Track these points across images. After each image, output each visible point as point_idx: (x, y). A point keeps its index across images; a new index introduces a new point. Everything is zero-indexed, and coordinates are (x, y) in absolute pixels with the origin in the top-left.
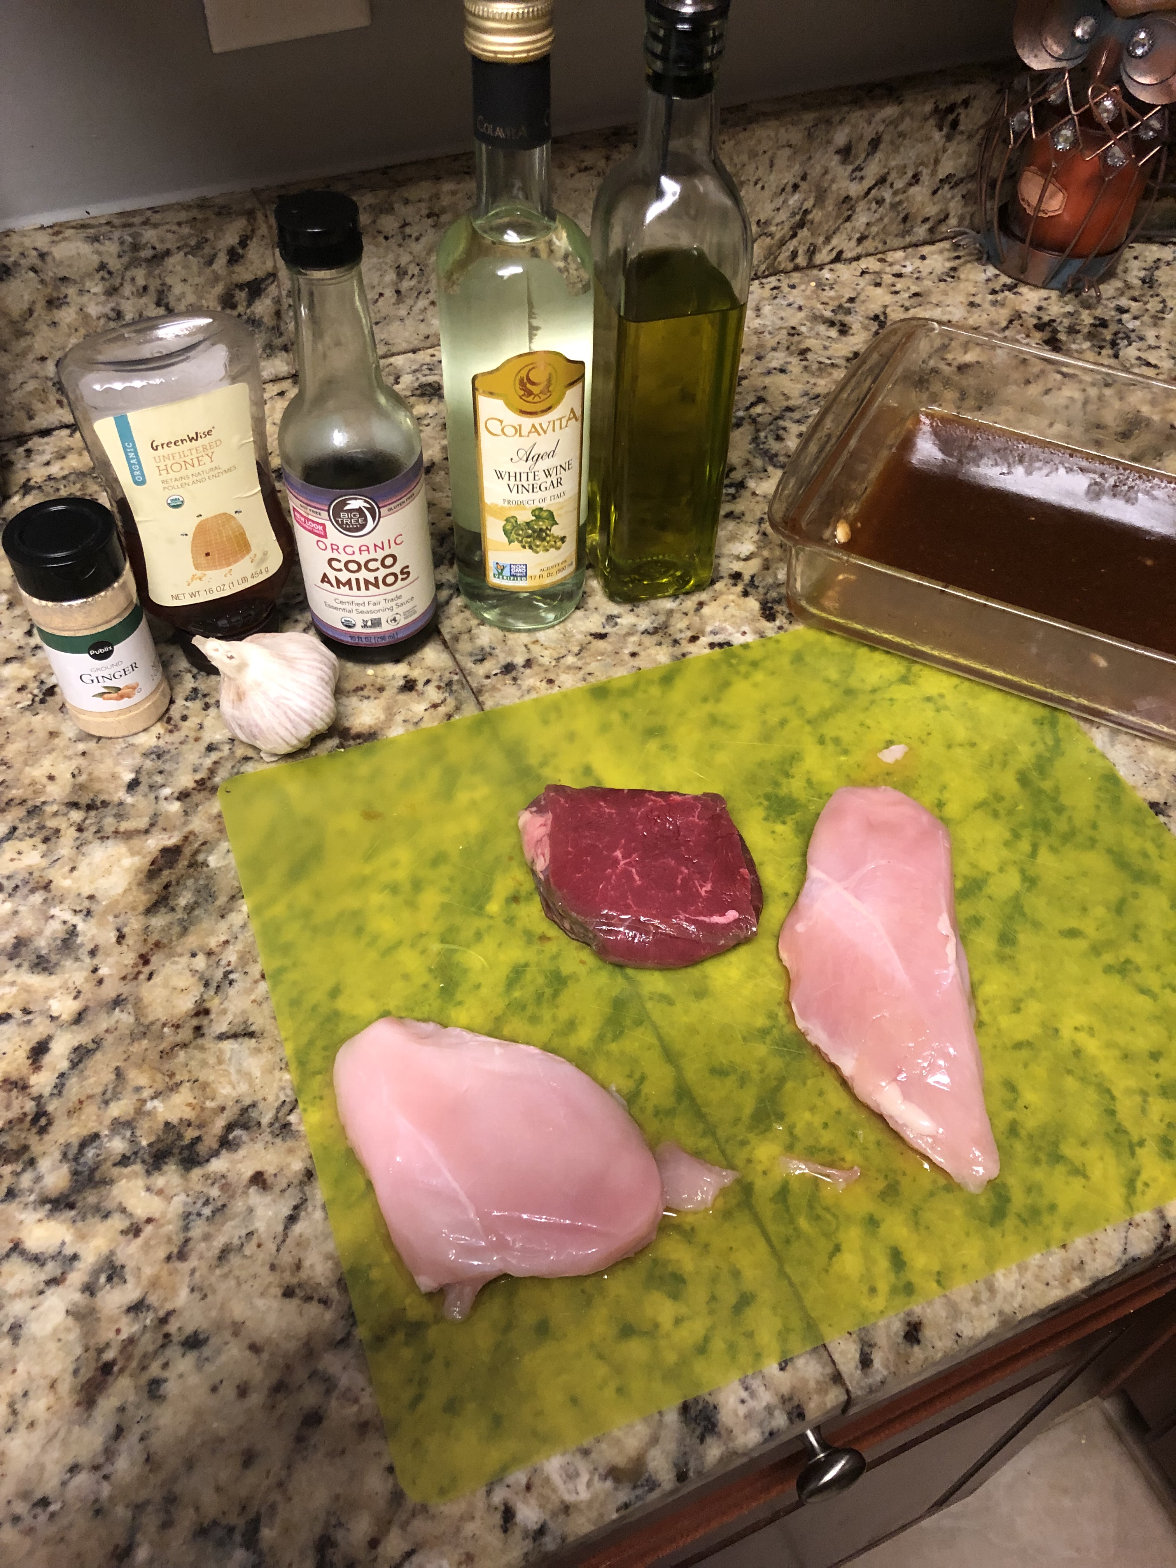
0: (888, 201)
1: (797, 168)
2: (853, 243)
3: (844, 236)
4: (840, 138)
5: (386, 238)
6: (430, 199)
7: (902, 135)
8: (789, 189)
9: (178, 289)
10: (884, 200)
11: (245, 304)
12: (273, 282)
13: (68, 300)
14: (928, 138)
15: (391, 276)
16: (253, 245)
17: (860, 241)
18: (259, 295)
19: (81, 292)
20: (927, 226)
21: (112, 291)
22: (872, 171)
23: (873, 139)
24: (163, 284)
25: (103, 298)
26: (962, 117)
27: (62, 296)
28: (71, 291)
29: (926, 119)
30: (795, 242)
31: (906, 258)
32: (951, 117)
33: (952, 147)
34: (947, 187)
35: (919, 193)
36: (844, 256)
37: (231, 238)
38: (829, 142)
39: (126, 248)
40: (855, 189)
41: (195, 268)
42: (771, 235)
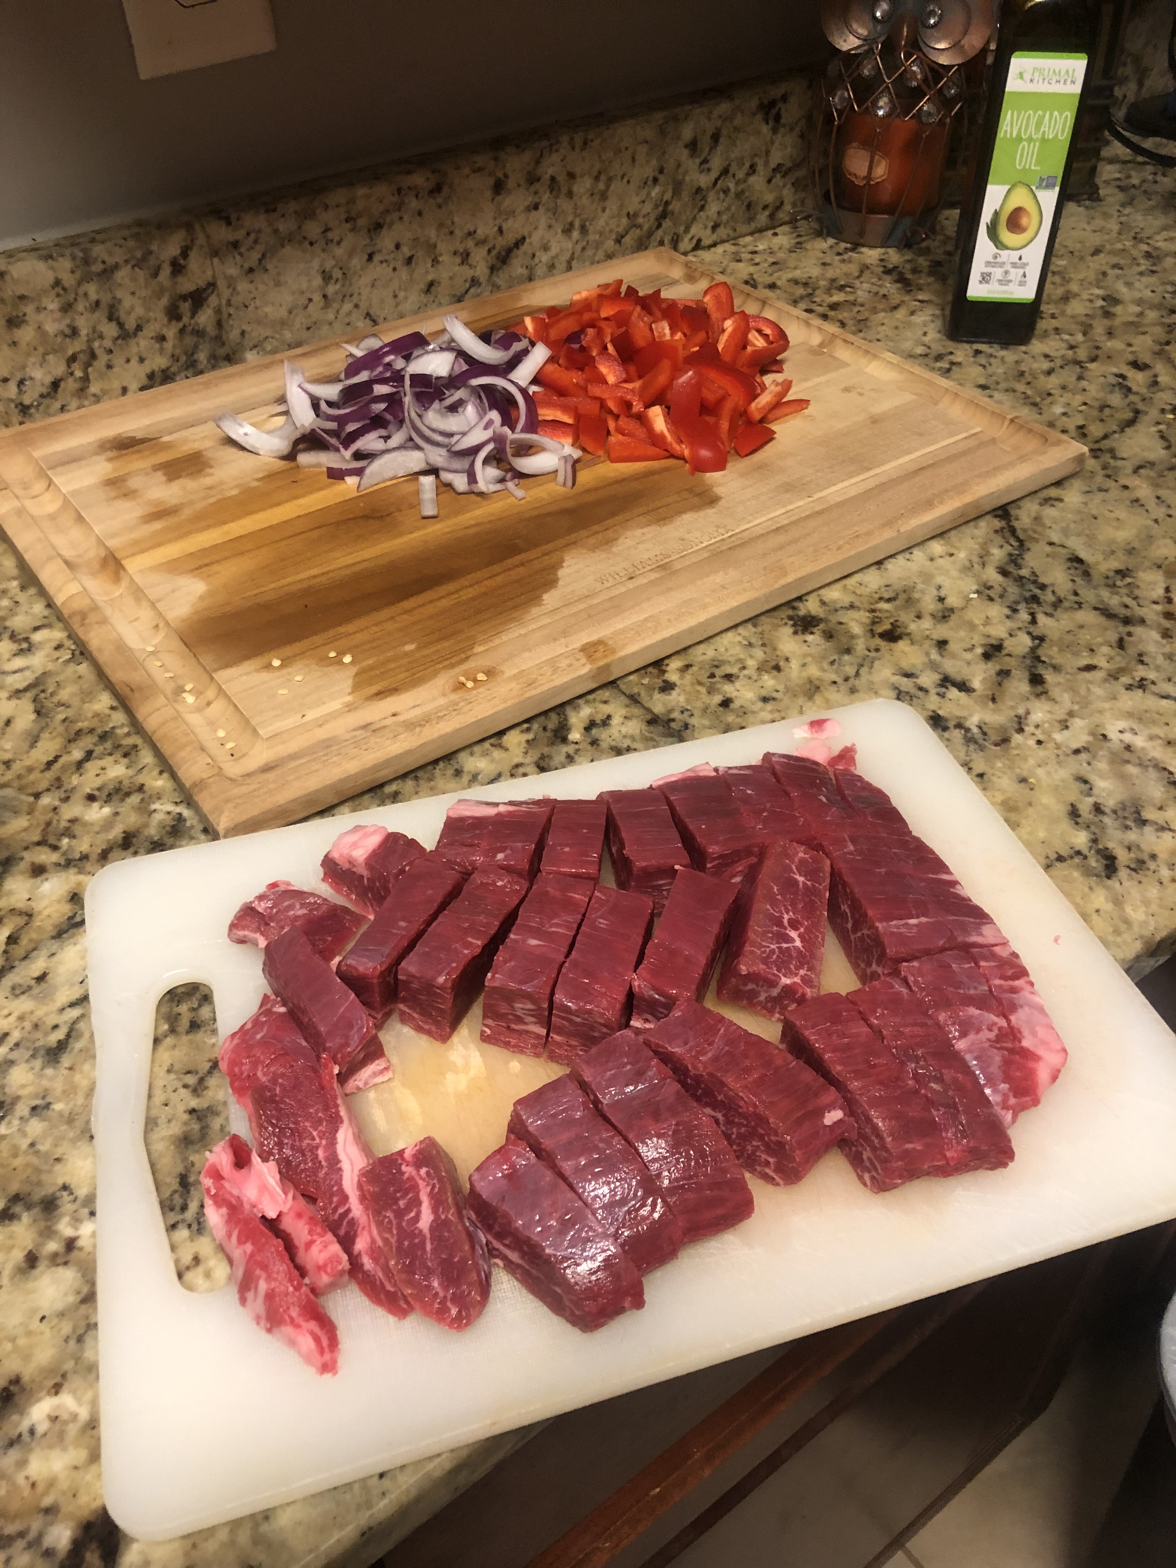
0: (733, 190)
1: (654, 162)
2: (709, 231)
3: (701, 226)
4: (687, 132)
5: (311, 244)
6: (348, 203)
7: (736, 129)
8: (650, 182)
9: (127, 302)
10: (729, 190)
11: (189, 314)
12: (213, 292)
13: (27, 318)
14: (758, 133)
15: (318, 281)
16: (193, 255)
17: (715, 228)
18: (202, 305)
19: (39, 310)
20: (767, 213)
21: (67, 308)
22: (717, 163)
23: (714, 134)
24: (114, 298)
25: (58, 315)
26: (783, 112)
27: (21, 314)
28: (29, 309)
29: (754, 114)
30: (660, 232)
31: (755, 241)
32: (774, 111)
33: (778, 139)
34: (778, 176)
35: (757, 182)
36: (703, 244)
37: (172, 249)
38: (678, 138)
39: (78, 263)
40: (704, 180)
41: (142, 281)
42: (640, 227)
